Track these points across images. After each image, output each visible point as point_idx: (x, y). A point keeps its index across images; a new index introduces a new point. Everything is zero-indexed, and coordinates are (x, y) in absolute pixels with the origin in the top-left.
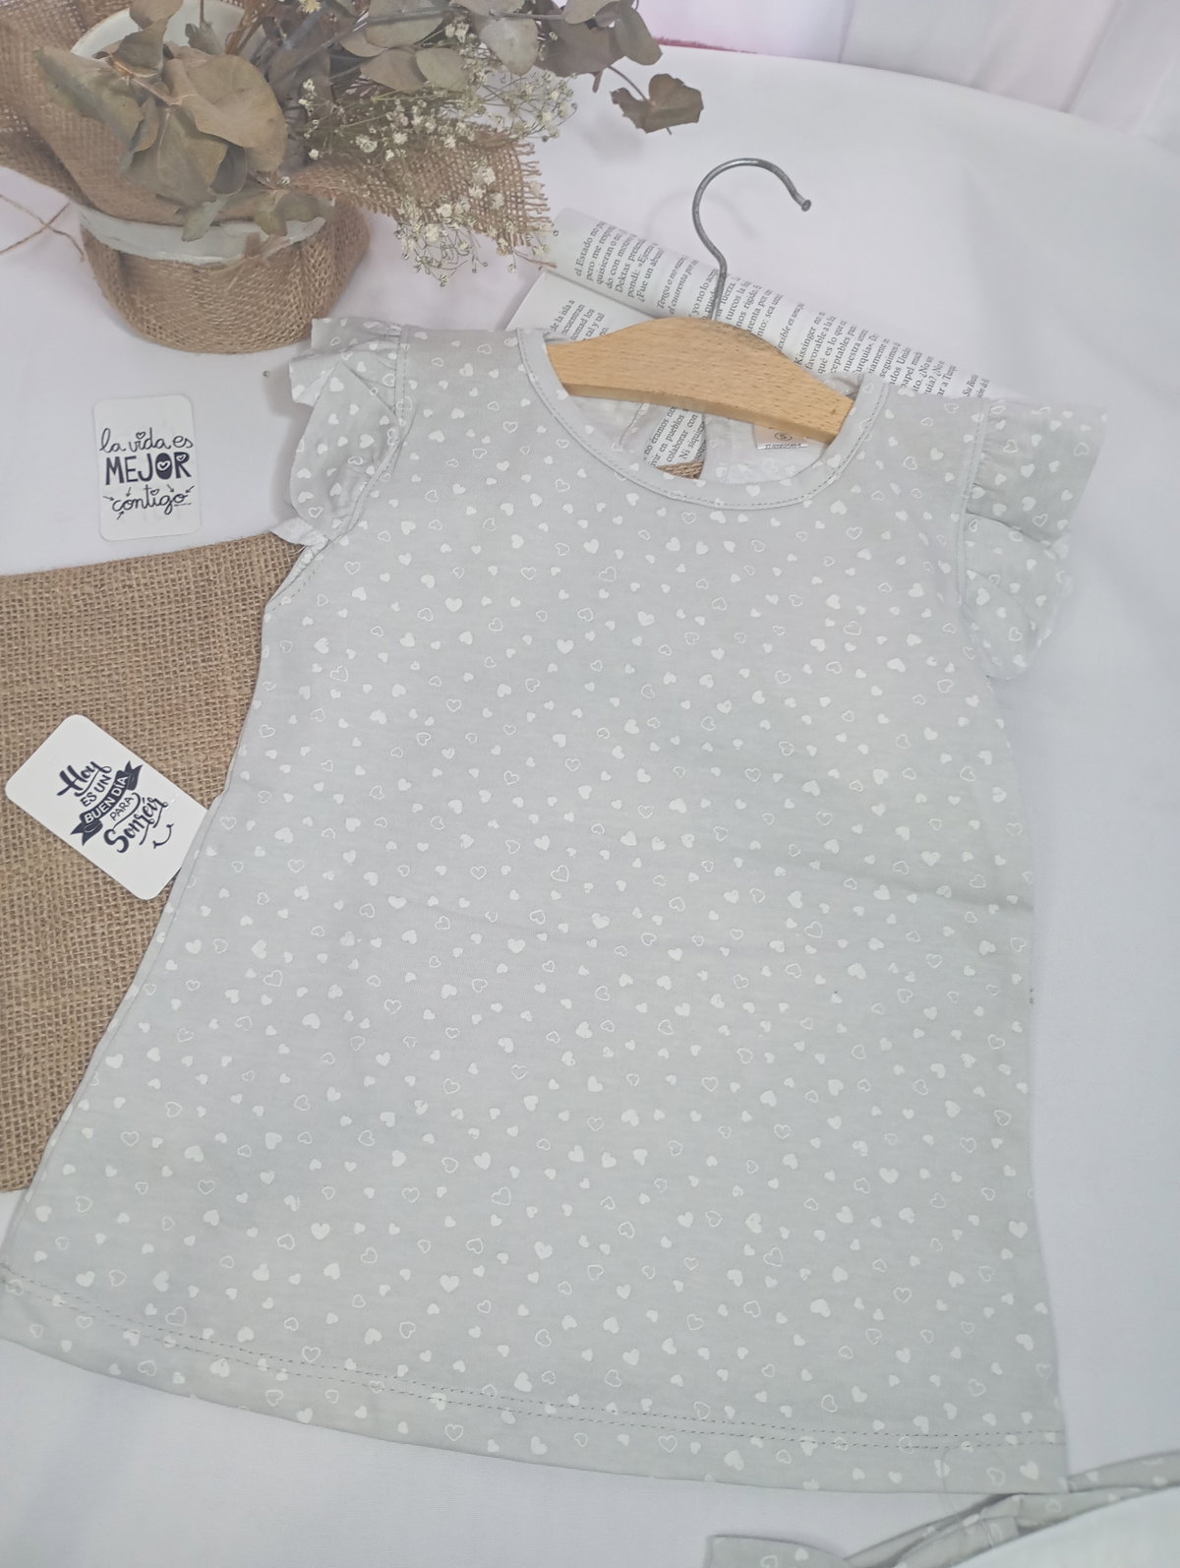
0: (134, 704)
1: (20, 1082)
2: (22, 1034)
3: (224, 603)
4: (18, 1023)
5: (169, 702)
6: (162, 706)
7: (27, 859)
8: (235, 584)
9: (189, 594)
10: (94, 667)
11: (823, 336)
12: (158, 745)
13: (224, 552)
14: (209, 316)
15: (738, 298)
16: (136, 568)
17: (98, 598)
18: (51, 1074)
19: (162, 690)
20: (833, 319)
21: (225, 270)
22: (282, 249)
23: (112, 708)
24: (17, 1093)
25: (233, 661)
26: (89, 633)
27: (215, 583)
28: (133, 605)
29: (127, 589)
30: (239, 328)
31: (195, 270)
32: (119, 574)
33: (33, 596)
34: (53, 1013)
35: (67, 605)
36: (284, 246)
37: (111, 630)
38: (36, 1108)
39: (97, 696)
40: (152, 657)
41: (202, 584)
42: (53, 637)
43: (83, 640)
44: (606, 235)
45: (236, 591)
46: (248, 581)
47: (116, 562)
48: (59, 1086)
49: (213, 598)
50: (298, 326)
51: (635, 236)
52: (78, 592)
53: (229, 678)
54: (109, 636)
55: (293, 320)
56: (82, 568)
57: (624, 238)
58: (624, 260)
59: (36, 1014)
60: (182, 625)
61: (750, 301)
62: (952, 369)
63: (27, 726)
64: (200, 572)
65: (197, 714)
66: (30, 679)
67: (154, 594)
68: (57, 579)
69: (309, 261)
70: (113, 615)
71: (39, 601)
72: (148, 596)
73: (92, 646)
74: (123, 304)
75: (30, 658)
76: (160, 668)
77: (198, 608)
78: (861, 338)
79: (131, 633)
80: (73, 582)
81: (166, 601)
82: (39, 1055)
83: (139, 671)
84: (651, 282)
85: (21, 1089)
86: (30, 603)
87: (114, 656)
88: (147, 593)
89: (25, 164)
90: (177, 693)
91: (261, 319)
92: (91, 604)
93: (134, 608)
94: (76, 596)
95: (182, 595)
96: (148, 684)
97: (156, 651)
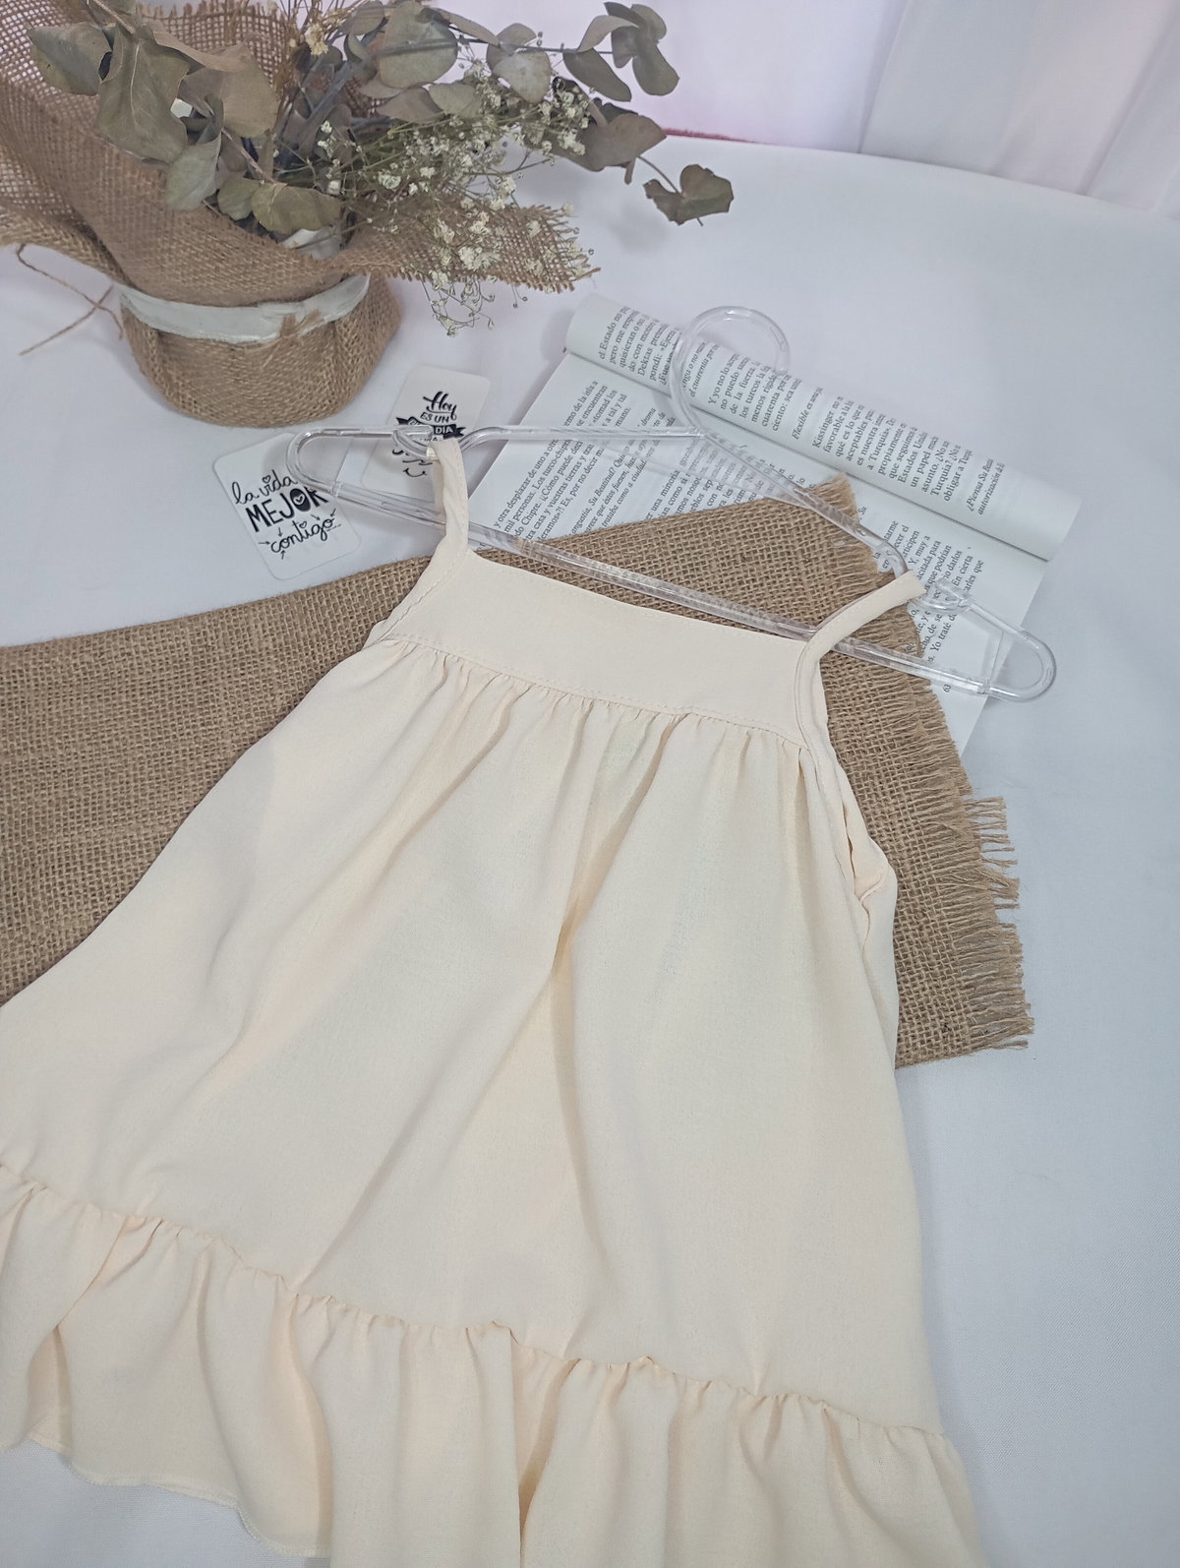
0: (135, 769)
3: (222, 668)
5: (169, 766)
6: (163, 770)
7: (28, 925)
8: (233, 649)
9: (187, 660)
10: (94, 733)
11: (841, 420)
12: (159, 808)
13: (222, 618)
14: (243, 392)
15: (758, 382)
16: (134, 636)
17: (97, 666)
19: (162, 754)
20: (851, 403)
21: (260, 349)
22: (317, 328)
25: (232, 724)
26: (89, 700)
27: (213, 649)
28: (132, 672)
29: (126, 657)
30: (273, 403)
31: (232, 348)
33: (33, 667)
35: (67, 674)
36: (319, 325)
37: (110, 697)
39: (98, 762)
40: (151, 722)
41: (200, 650)
42: (53, 706)
43: (83, 707)
44: (629, 320)
45: (234, 656)
46: (246, 646)
47: (115, 631)
49: (211, 664)
50: (330, 401)
51: (657, 321)
52: (78, 661)
53: (229, 741)
54: (109, 703)
55: (326, 395)
56: (82, 638)
57: (647, 323)
58: (647, 345)
60: (181, 690)
61: (770, 386)
62: (969, 453)
63: (28, 795)
64: (197, 638)
67: (153, 661)
68: (57, 649)
69: (342, 340)
70: (113, 682)
71: (39, 671)
72: (146, 663)
73: (92, 714)
74: (160, 379)
75: (31, 727)
76: (160, 733)
77: (197, 674)
78: (879, 422)
79: (130, 700)
80: (73, 651)
81: (165, 667)
83: (138, 736)
86: (31, 673)
87: (113, 723)
88: (146, 660)
89: (69, 245)
90: (178, 757)
91: (295, 394)
92: (91, 673)
93: (134, 675)
94: (75, 665)
95: (181, 661)
96: (148, 749)
97: (155, 716)
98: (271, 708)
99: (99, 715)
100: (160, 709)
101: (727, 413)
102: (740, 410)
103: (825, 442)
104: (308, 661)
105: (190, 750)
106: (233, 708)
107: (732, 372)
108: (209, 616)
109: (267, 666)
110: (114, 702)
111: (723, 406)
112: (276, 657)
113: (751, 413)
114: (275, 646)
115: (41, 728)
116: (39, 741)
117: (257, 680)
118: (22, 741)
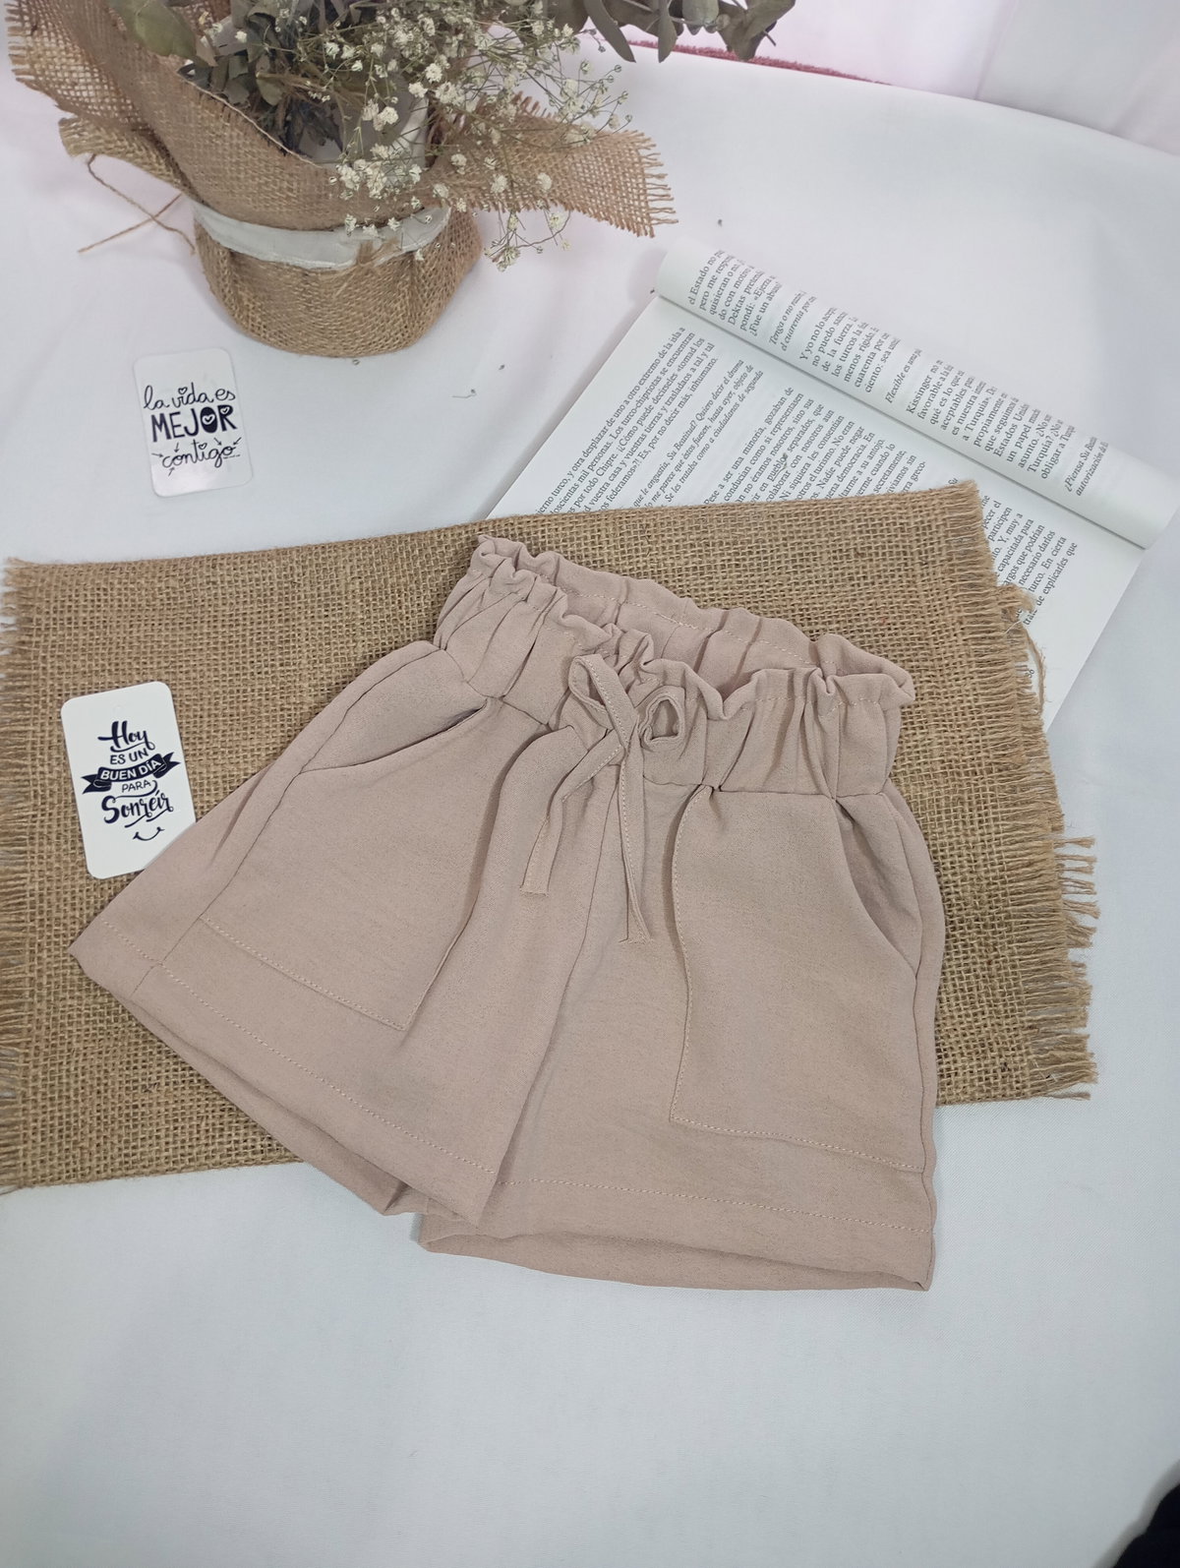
0: (210, 703)
1: (68, 1076)
2: (73, 1028)
3: (306, 607)
4: (69, 1016)
5: (244, 704)
6: (238, 708)
8: (319, 588)
9: (272, 594)
11: (938, 386)
12: (231, 747)
13: (311, 554)
14: (314, 320)
15: (854, 340)
16: (221, 564)
17: (182, 592)
18: (99, 1072)
20: (950, 368)
21: (336, 276)
22: (394, 258)
23: (187, 706)
24: (64, 1088)
26: (170, 627)
27: (299, 585)
28: (216, 602)
29: (211, 585)
30: (344, 333)
31: (305, 273)
32: (204, 569)
33: (118, 586)
34: (106, 1011)
35: (151, 598)
36: (396, 255)
38: (81, 1105)
40: (230, 656)
41: (286, 585)
42: (135, 629)
43: (163, 634)
44: (724, 264)
45: (319, 596)
46: (332, 587)
47: (203, 557)
48: (106, 1084)
49: (296, 601)
50: (403, 335)
51: (753, 267)
52: (163, 585)
53: (306, 685)
54: (189, 632)
55: (398, 329)
56: (169, 561)
57: (742, 269)
58: (740, 292)
59: (89, 1009)
60: (263, 626)
61: (866, 344)
62: (1071, 430)
64: (284, 573)
65: (271, 719)
66: (109, 670)
67: (238, 592)
68: (144, 570)
69: (420, 271)
70: (195, 610)
71: (123, 591)
72: (231, 594)
73: (173, 641)
74: (230, 301)
75: (110, 649)
76: (238, 669)
77: (280, 610)
78: (978, 391)
79: (211, 630)
80: (158, 575)
81: (249, 600)
82: (88, 1051)
83: (216, 670)
84: (765, 317)
85: (68, 1084)
86: (115, 592)
87: (192, 653)
88: (230, 591)
89: (142, 158)
90: (253, 695)
91: (366, 325)
92: (175, 599)
93: (217, 605)
94: (160, 589)
95: (265, 595)
96: (225, 684)
97: (234, 650)
98: (352, 655)
99: (178, 643)
100: (240, 644)
101: (818, 371)
102: (832, 369)
103: (919, 409)
104: (394, 610)
105: (267, 690)
106: (313, 651)
107: (826, 328)
108: (298, 551)
109: (351, 610)
110: (196, 631)
111: (815, 363)
112: (362, 601)
113: (844, 372)
114: (361, 590)
115: (120, 651)
116: (117, 664)
117: (341, 624)
118: (101, 662)
